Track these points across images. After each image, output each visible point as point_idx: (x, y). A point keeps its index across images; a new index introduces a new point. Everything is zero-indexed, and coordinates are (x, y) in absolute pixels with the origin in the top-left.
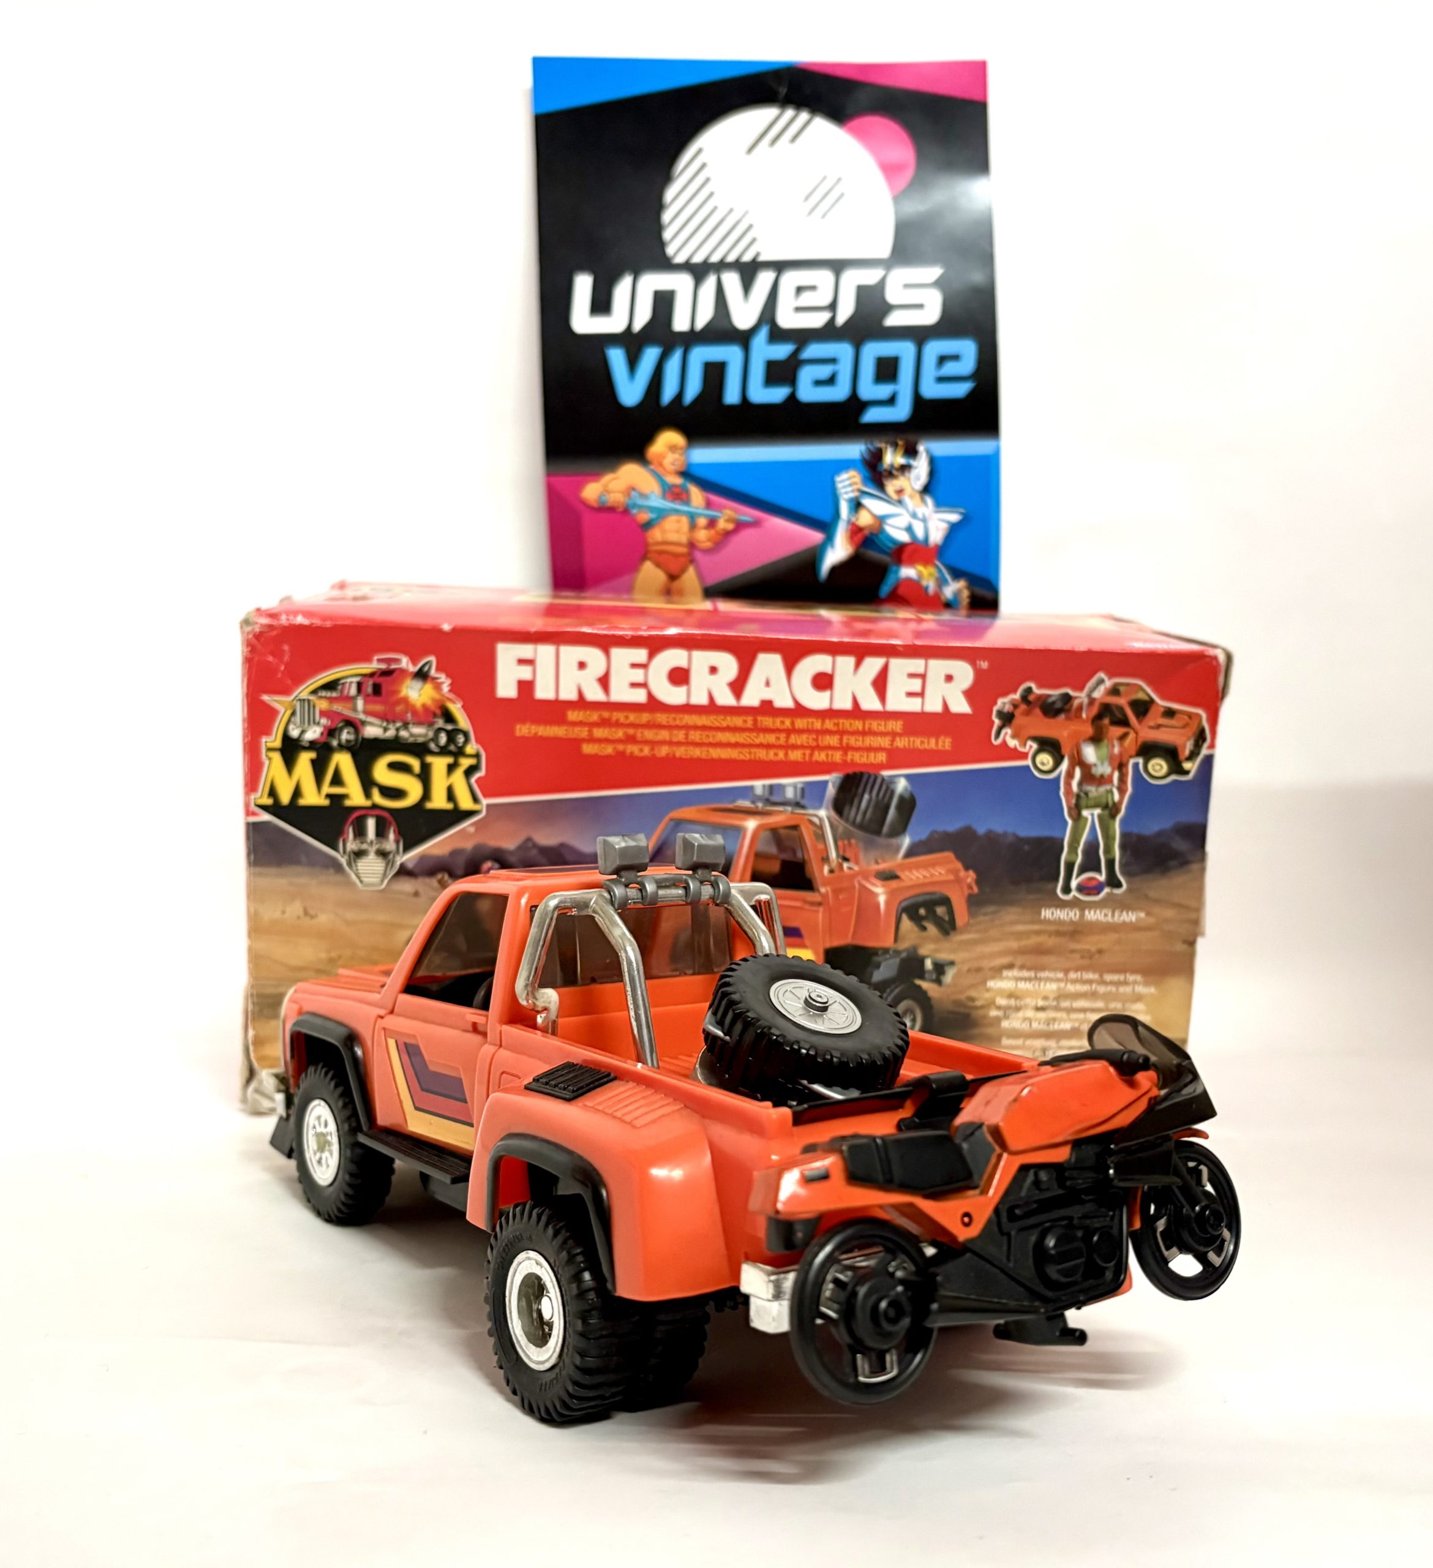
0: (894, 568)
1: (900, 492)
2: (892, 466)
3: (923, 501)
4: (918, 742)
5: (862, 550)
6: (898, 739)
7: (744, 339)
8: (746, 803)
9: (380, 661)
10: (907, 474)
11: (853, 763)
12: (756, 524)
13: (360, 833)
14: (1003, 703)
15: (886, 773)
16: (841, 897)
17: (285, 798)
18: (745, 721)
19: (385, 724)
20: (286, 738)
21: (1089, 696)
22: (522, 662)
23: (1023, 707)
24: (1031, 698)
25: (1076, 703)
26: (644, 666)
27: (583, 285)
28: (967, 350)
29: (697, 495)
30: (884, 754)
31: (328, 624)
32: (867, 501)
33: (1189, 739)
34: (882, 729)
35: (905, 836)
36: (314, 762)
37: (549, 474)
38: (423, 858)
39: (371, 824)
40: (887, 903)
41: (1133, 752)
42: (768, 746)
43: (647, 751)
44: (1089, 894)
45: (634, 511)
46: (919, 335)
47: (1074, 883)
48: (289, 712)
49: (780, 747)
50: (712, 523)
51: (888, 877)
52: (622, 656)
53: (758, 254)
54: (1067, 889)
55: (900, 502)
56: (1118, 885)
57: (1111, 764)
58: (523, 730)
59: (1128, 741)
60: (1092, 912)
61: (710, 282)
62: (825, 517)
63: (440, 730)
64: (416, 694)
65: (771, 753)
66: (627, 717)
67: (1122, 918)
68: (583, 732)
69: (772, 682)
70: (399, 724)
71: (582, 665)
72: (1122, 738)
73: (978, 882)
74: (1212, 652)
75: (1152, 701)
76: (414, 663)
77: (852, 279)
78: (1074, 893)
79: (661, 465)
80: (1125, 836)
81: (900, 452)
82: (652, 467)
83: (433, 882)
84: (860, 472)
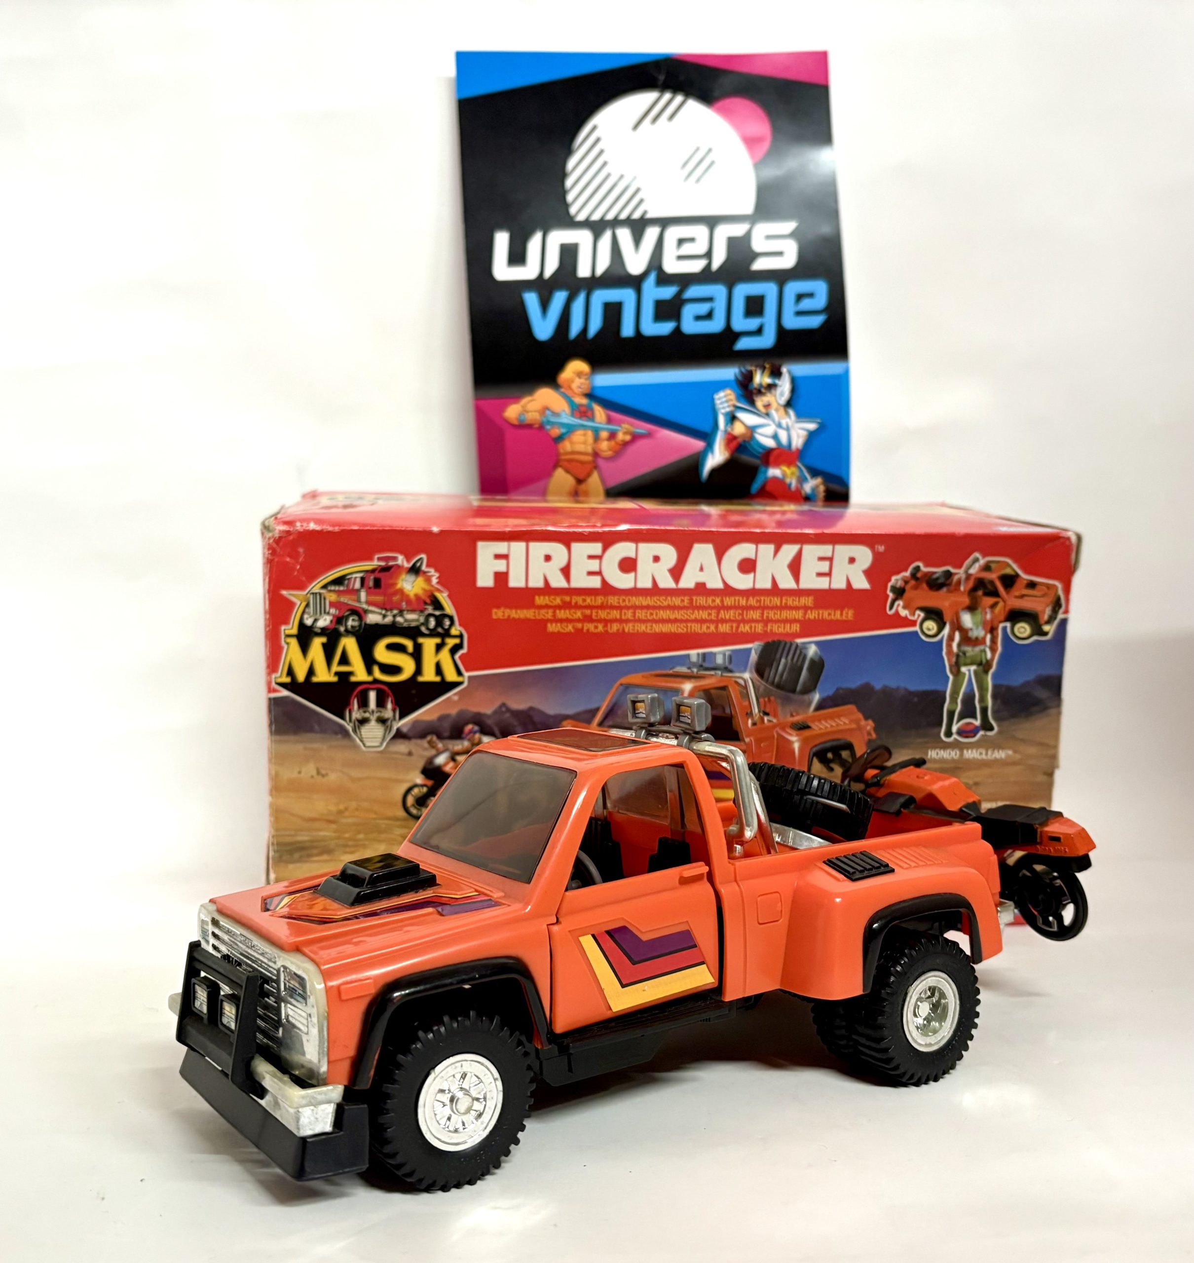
0: (762, 469)
1: (767, 406)
2: (761, 385)
3: (787, 413)
4: (825, 614)
5: (737, 455)
6: (809, 612)
7: (636, 282)
8: (683, 670)
9: (379, 559)
10: (773, 391)
11: (772, 633)
12: (649, 435)
13: (364, 703)
14: (896, 580)
15: (799, 641)
16: (762, 745)
17: (301, 677)
18: (683, 601)
19: (384, 612)
20: (302, 625)
21: (966, 572)
22: (498, 557)
23: (913, 582)
24: (919, 575)
25: (956, 578)
26: (600, 557)
27: (502, 241)
28: (820, 289)
29: (600, 413)
30: (798, 625)
31: (337, 529)
32: (741, 415)
33: (1048, 606)
34: (796, 603)
35: (816, 693)
36: (324, 645)
37: (477, 398)
38: (415, 723)
39: (372, 695)
40: (801, 749)
41: (1002, 618)
42: (702, 621)
43: (600, 627)
44: (967, 737)
45: (548, 427)
46: (780, 277)
47: (955, 728)
48: (304, 604)
49: (711, 621)
50: (612, 435)
51: (802, 727)
52: (581, 550)
53: (645, 212)
54: (949, 734)
55: (768, 415)
56: (991, 728)
57: (984, 628)
58: (498, 614)
59: (998, 609)
60: (970, 751)
61: (607, 237)
62: (706, 427)
63: (430, 615)
64: (411, 586)
65: (704, 627)
66: (584, 600)
67: (994, 756)
68: (549, 614)
69: (704, 567)
70: (395, 612)
71: (548, 558)
72: (993, 606)
73: (876, 729)
74: (1064, 534)
75: (1017, 576)
76: (408, 561)
77: (724, 232)
78: (955, 736)
79: (570, 388)
80: (995, 687)
81: (767, 372)
82: (563, 390)
83: (424, 743)
84: (734, 391)
